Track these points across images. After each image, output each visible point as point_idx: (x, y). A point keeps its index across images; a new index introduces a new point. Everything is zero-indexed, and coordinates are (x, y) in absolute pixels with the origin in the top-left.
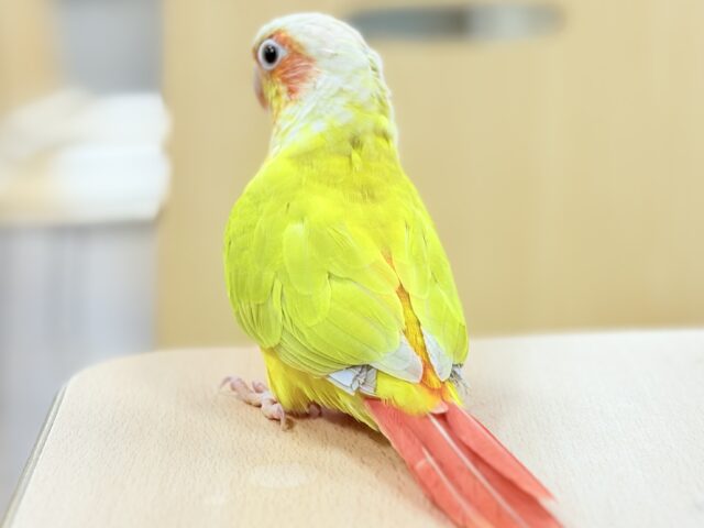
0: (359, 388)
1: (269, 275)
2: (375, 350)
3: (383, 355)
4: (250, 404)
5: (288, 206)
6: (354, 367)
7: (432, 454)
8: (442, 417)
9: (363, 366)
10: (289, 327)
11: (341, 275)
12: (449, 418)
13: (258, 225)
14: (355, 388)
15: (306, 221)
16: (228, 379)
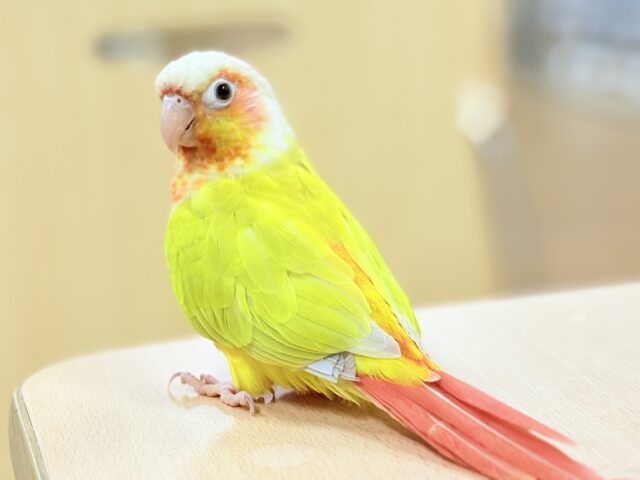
0: (340, 375)
1: (229, 281)
2: (349, 337)
3: (358, 340)
4: (206, 395)
5: (234, 214)
6: (332, 356)
7: (440, 419)
8: (436, 385)
9: (339, 354)
10: (261, 327)
11: (300, 272)
12: (443, 385)
13: (208, 236)
14: (336, 376)
15: (255, 225)
16: (178, 374)
